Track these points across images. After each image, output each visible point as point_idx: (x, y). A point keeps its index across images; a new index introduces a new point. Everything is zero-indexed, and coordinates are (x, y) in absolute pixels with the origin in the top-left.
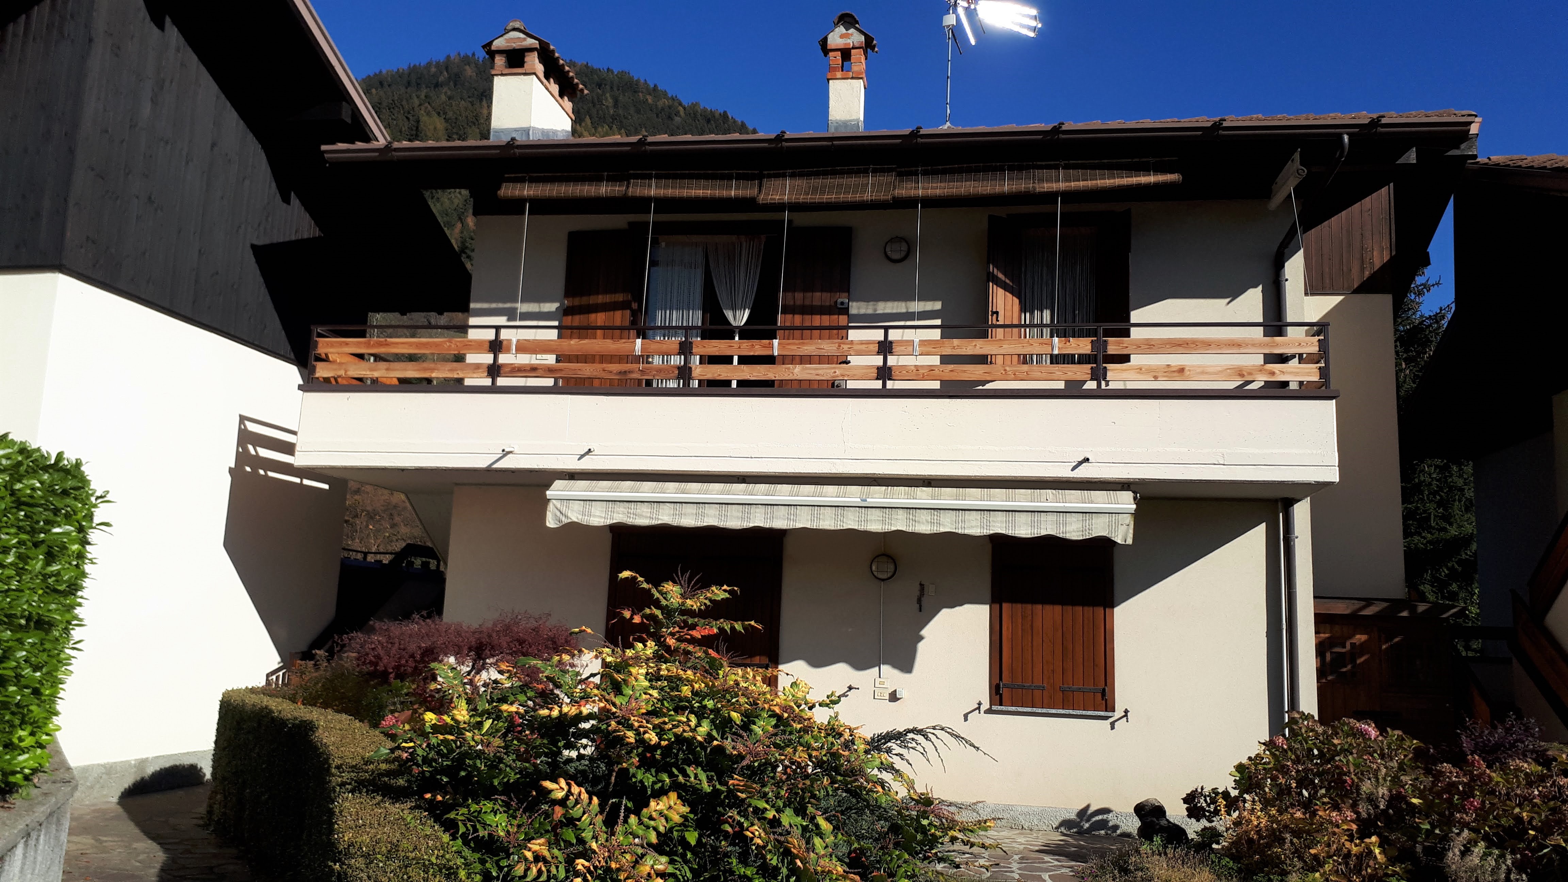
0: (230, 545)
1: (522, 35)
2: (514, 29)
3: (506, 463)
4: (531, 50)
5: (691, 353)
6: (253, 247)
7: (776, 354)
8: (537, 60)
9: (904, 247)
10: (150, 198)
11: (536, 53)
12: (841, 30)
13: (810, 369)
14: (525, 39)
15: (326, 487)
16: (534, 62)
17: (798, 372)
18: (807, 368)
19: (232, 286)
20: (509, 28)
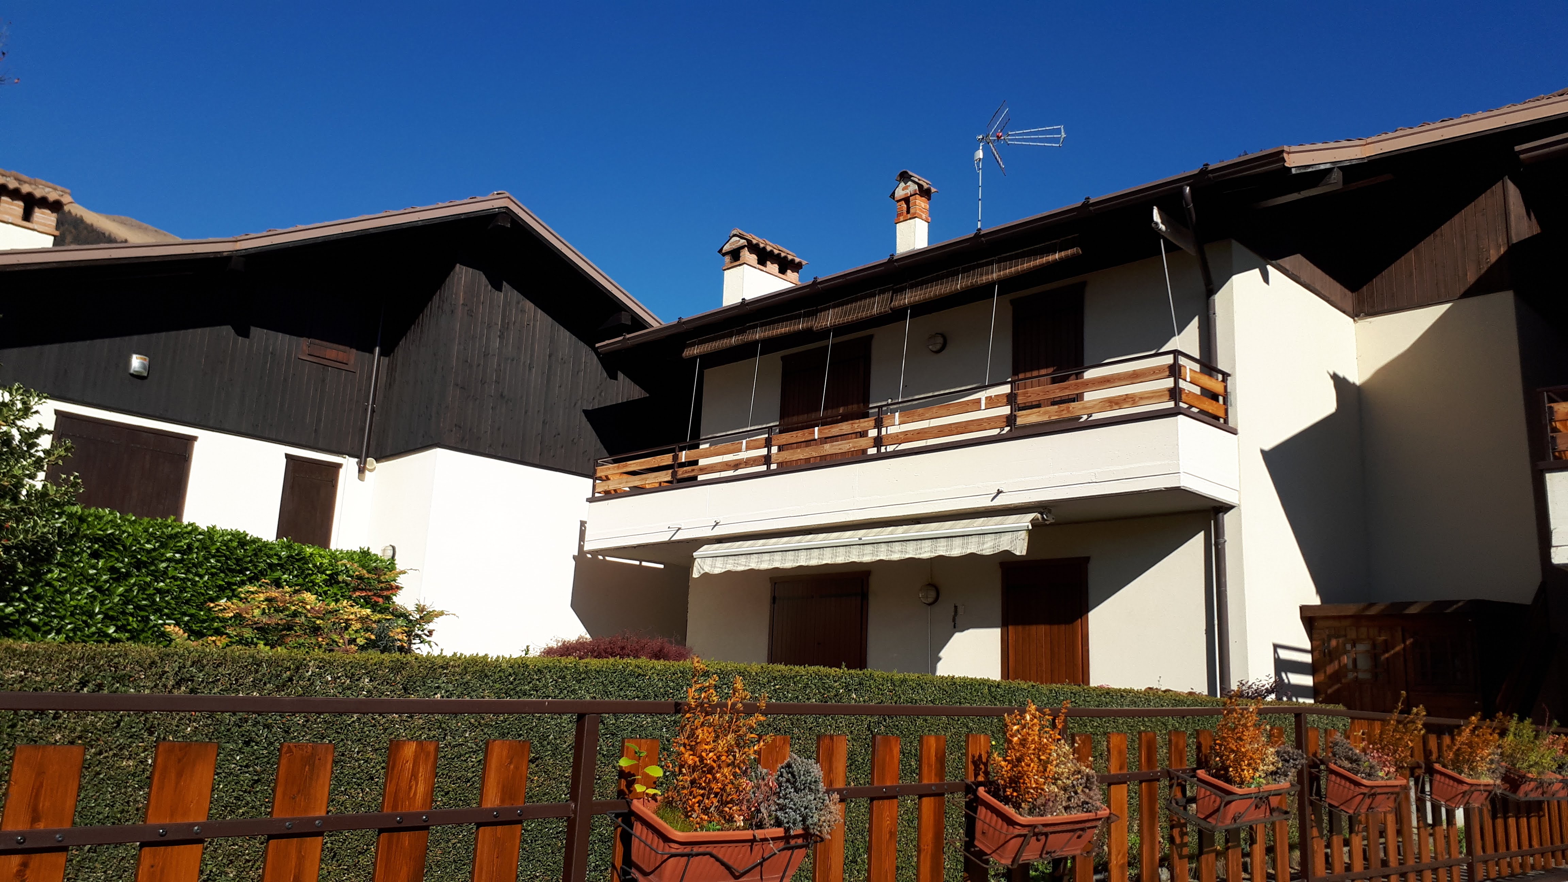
0: (574, 606)
1: (738, 239)
2: (735, 235)
3: (679, 536)
4: (743, 247)
5: (771, 446)
6: (586, 412)
7: (816, 437)
8: (748, 253)
9: (940, 340)
10: (502, 395)
11: (746, 248)
12: (902, 185)
13: (836, 445)
14: (739, 241)
15: (662, 566)
16: (746, 255)
17: (828, 449)
18: (833, 446)
19: (573, 441)
20: (731, 235)
